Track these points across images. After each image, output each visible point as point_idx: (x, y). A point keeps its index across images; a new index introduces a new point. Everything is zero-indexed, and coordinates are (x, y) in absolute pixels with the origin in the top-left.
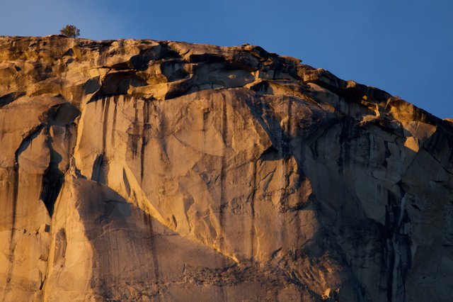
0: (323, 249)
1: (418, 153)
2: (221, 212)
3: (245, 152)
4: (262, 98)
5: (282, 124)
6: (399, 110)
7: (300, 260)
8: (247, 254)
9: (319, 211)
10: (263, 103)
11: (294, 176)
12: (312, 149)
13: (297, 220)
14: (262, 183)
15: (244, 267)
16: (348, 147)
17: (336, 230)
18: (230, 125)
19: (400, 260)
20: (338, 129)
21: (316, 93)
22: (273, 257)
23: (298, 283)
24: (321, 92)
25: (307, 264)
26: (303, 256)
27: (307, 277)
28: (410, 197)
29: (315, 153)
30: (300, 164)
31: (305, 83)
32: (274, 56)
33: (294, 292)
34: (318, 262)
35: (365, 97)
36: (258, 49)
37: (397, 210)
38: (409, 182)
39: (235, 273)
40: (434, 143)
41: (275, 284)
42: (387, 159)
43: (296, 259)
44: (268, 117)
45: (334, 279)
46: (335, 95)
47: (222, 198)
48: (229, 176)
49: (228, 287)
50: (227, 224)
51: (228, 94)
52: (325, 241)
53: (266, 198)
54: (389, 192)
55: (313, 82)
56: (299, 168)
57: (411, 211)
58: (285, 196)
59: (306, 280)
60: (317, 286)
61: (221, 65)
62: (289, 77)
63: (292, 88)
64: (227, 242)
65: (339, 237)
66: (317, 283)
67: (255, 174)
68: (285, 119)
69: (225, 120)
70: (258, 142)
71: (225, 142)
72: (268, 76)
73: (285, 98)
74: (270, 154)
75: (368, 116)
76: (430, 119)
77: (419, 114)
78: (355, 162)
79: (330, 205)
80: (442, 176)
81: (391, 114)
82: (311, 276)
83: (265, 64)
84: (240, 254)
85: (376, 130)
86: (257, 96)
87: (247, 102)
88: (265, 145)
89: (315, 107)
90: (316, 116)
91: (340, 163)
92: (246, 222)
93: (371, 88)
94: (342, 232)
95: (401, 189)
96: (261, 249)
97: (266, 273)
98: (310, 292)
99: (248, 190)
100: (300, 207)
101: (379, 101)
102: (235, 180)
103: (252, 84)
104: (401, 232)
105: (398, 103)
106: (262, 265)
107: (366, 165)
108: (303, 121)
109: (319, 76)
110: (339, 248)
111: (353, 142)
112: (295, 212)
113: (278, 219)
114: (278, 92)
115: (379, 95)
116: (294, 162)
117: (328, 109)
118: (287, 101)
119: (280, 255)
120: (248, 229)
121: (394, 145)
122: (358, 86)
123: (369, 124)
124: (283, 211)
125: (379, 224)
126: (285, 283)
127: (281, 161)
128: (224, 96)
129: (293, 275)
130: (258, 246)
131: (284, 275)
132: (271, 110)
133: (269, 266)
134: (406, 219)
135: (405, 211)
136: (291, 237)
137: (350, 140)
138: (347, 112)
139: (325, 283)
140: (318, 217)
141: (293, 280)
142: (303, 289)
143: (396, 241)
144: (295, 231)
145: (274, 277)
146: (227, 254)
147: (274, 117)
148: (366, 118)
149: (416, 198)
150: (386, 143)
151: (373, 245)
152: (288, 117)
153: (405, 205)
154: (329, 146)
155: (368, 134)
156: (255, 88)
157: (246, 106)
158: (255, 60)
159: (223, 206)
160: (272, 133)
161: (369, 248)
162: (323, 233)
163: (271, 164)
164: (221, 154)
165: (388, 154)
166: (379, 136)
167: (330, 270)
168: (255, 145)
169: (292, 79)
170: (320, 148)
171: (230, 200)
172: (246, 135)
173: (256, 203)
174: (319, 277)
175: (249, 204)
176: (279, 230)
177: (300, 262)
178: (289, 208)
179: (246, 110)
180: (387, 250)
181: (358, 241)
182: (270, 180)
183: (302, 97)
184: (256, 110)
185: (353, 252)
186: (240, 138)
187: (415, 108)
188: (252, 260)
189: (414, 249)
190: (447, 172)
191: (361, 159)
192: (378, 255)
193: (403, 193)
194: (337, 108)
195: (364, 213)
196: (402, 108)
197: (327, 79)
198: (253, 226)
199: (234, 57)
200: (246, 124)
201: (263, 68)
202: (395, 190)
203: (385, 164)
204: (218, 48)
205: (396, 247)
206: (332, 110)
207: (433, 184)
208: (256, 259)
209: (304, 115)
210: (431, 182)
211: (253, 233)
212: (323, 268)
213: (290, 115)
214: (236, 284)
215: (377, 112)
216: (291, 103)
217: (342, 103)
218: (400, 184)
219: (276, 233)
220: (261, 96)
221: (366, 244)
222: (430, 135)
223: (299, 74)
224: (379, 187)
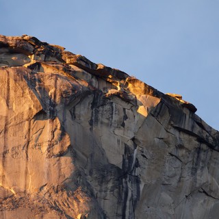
0: (77, 185)
1: (147, 118)
2: (4, 157)
3: (22, 114)
4: (35, 75)
5: (50, 94)
6: (134, 86)
7: (60, 193)
8: (22, 188)
9: (75, 157)
10: (37, 78)
11: (58, 132)
12: (71, 112)
13: (59, 164)
14: (34, 136)
15: (19, 197)
16: (97, 112)
17: (86, 171)
18: (12, 93)
19: (132, 194)
20: (90, 99)
21: (75, 72)
22: (40, 190)
23: (58, 210)
24: (79, 72)
25: (65, 195)
26: (62, 190)
27: (65, 205)
28: (141, 149)
29: (74, 116)
30: (63, 124)
31: (67, 65)
32: (45, 44)
33: (55, 216)
34: (73, 194)
35: (110, 76)
36: (34, 39)
37: (130, 158)
38: (140, 138)
39: (12, 201)
40: (158, 111)
41: (42, 209)
42: (125, 122)
43: (57, 192)
44: (40, 88)
45: (84, 207)
46: (89, 74)
47: (5, 146)
48: (10, 131)
49: (7, 212)
50: (8, 165)
51: (11, 71)
52: (78, 179)
53: (37, 147)
54: (126, 145)
55: (74, 64)
56: (61, 126)
57: (141, 159)
58: (51, 146)
59: (64, 208)
60: (72, 212)
61: (7, 50)
62: (56, 60)
63: (58, 68)
64: (7, 178)
65: (89, 177)
66: (72, 210)
67: (29, 130)
68: (52, 91)
69: (8, 90)
70: (32, 107)
71: (8, 105)
72: (40, 58)
73: (52, 75)
74: (41, 115)
75: (112, 90)
76: (156, 93)
77: (149, 89)
78: (102, 123)
79: (83, 154)
80: (163, 134)
81: (128, 89)
82: (68, 204)
83: (39, 50)
84: (17, 188)
85: (118, 100)
86: (32, 73)
87: (25, 77)
88: (37, 109)
89: (74, 83)
90: (74, 89)
91: (91, 123)
92: (21, 165)
93: (114, 70)
94: (91, 173)
95: (134, 143)
96: (32, 184)
97: (35, 202)
98: (67, 216)
99: (24, 141)
100: (61, 154)
101: (121, 79)
102: (15, 134)
103: (29, 65)
104: (133, 174)
105: (134, 81)
106: (32, 196)
107: (109, 125)
108: (65, 92)
109: (77, 60)
110: (89, 184)
111: (101, 108)
112: (58, 158)
113: (45, 162)
114: (48, 70)
115: (120, 75)
116: (58, 122)
117: (84, 84)
118: (54, 77)
119: (45, 189)
120: (23, 169)
121: (130, 111)
122: (105, 68)
123: (113, 96)
124: (49, 157)
125: (118, 168)
126: (49, 209)
127: (48, 121)
128: (8, 72)
129: (55, 203)
130: (30, 182)
131: (48, 203)
132: (42, 83)
133: (38, 196)
134: (137, 165)
135: (137, 159)
136: (54, 176)
137: (98, 107)
138: (97, 87)
139: (77, 210)
140: (74, 162)
141: (55, 207)
142: (62, 214)
143: (130, 180)
144: (57, 172)
145: (41, 205)
146: (7, 188)
147: (44, 89)
148: (111, 91)
149: (145, 150)
150: (124, 109)
151: (113, 183)
152: (54, 89)
153: (137, 155)
154: (84, 111)
155: (112, 103)
156: (31, 67)
157: (24, 80)
158: (31, 46)
159: (5, 153)
160: (42, 101)
161: (110, 185)
162: (78, 173)
163: (41, 123)
164: (4, 115)
165: (126, 117)
166: (119, 105)
167: (81, 201)
168: (30, 109)
169: (58, 62)
170: (77, 112)
171: (10, 148)
172: (24, 101)
173: (29, 151)
174: (73, 205)
175: (25, 151)
176: (45, 171)
177: (60, 194)
178: (53, 155)
179: (24, 83)
180: (123, 187)
181: (102, 180)
182: (40, 135)
183: (65, 75)
184: (32, 83)
185: (99, 188)
186: (19, 104)
187: (145, 85)
188: (25, 192)
189: (142, 187)
190: (167, 131)
191: (106, 121)
192: (116, 190)
193: (135, 146)
194: (90, 83)
195: (107, 160)
196: (137, 85)
197: (83, 62)
198: (27, 168)
199: (16, 44)
200: (24, 93)
201: (37, 53)
202: (130, 144)
203: (123, 125)
204: (4, 37)
205: (129, 185)
206: (86, 85)
207: (157, 140)
208: (28, 192)
209: (66, 88)
210: (155, 139)
211: (26, 173)
212: (76, 199)
213: (56, 88)
214: (13, 209)
215: (118, 87)
216: (57, 79)
217: (94, 80)
218: (133, 139)
219: (43, 173)
220: (34, 73)
221: (108, 182)
222: (155, 105)
223: (63, 58)
224: (118, 141)
